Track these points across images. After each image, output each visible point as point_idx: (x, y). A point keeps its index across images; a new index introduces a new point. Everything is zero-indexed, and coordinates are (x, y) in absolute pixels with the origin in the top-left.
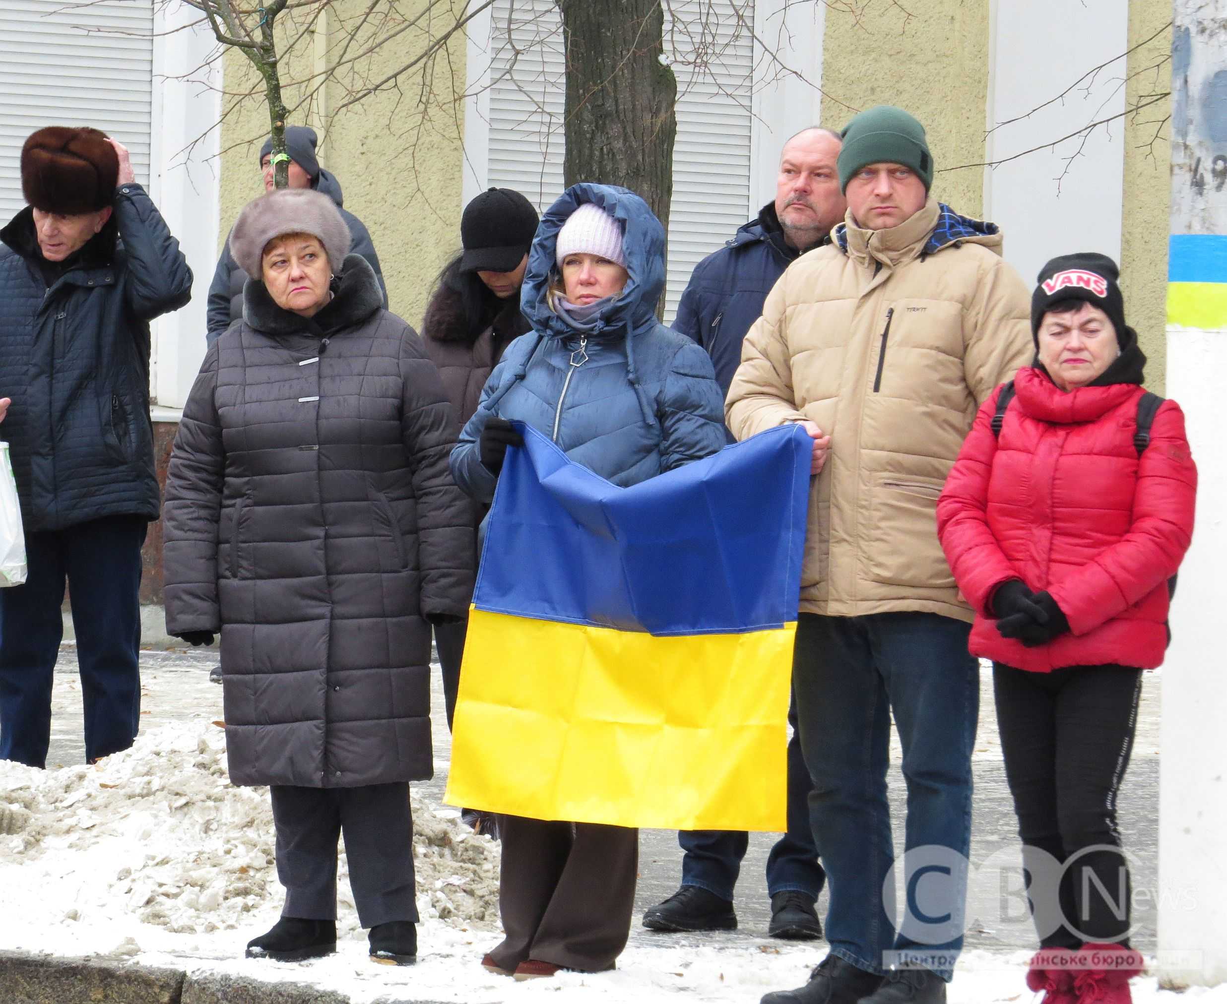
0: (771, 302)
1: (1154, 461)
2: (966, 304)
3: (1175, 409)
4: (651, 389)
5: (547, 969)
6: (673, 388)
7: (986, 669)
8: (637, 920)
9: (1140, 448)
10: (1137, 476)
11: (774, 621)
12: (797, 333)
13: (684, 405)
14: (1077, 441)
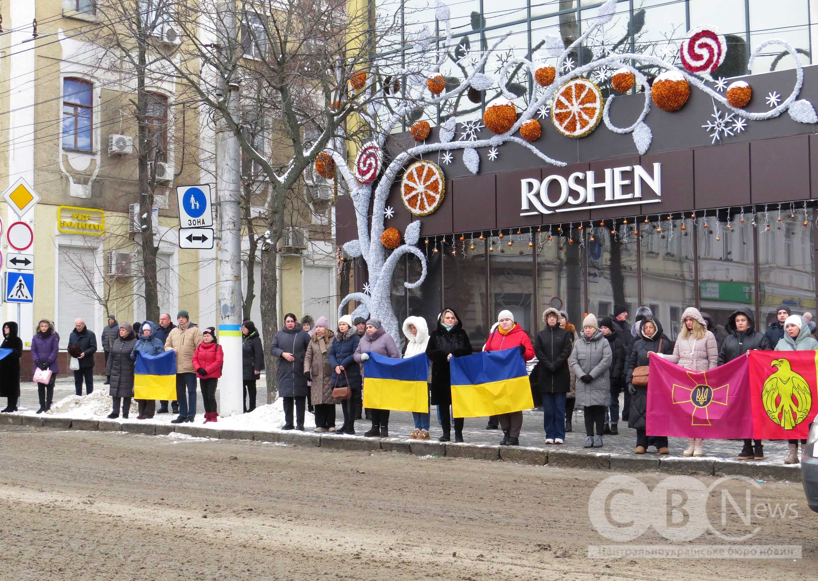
0: (170, 334)
1: (218, 352)
2: (194, 334)
3: (221, 346)
4: (155, 346)
5: (144, 418)
6: (158, 346)
7: (198, 379)
8: (156, 412)
9: (216, 350)
10: (215, 354)
11: (173, 374)
12: (173, 338)
13: (159, 348)
14: (208, 350)
